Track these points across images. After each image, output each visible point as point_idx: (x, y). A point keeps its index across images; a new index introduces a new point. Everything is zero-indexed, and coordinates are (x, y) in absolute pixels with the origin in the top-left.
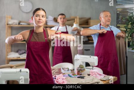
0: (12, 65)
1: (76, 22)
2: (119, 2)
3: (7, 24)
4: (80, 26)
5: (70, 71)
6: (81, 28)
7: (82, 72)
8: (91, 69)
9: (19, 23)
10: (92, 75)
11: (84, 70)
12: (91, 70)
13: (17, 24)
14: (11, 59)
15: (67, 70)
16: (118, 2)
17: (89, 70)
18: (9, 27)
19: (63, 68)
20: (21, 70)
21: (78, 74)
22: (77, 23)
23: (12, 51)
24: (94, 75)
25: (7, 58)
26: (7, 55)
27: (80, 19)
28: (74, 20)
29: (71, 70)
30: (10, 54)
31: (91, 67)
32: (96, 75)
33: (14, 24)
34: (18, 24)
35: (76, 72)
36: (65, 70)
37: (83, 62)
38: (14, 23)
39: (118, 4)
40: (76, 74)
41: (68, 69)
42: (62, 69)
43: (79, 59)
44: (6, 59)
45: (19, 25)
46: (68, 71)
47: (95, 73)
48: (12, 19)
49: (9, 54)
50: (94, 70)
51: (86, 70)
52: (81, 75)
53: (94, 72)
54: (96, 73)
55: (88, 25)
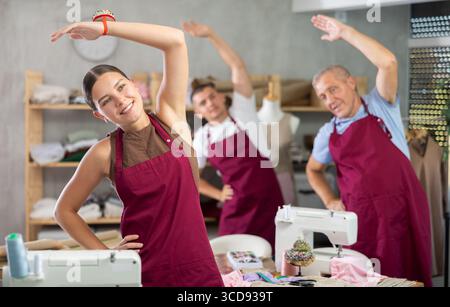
0: (59, 243)
1: (270, 95)
2: (418, 26)
3: (31, 102)
4: (287, 109)
5: (260, 264)
6: (289, 115)
7: (303, 265)
8: (332, 256)
9: (71, 98)
10: (339, 277)
11: (310, 257)
12: (335, 259)
13: (63, 102)
14: (44, 222)
15: (249, 259)
16: (414, 26)
17: (326, 259)
18: (34, 110)
19: (233, 254)
20: (112, 256)
21: (290, 271)
22: (273, 99)
23: (45, 196)
24: (344, 277)
25: (31, 219)
26: (32, 210)
27: (285, 83)
28: (266, 86)
29: (264, 260)
30: (41, 206)
31: (334, 250)
32: (352, 275)
33: (54, 101)
34: (67, 100)
35: (283, 266)
36: (240, 259)
37: (306, 233)
38: (54, 96)
39: (415, 31)
40: (283, 274)
41: (253, 256)
42: (229, 257)
43: (291, 220)
44: (27, 221)
45: (71, 103)
46: (252, 261)
47: (348, 269)
48: (45, 82)
49: (36, 206)
50: (344, 260)
51: (317, 258)
52: (300, 275)
53: (346, 265)
54: (352, 269)
55: (309, 105)
